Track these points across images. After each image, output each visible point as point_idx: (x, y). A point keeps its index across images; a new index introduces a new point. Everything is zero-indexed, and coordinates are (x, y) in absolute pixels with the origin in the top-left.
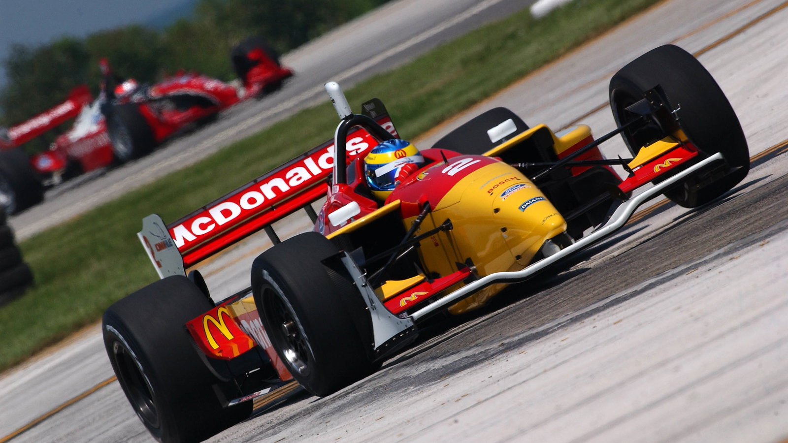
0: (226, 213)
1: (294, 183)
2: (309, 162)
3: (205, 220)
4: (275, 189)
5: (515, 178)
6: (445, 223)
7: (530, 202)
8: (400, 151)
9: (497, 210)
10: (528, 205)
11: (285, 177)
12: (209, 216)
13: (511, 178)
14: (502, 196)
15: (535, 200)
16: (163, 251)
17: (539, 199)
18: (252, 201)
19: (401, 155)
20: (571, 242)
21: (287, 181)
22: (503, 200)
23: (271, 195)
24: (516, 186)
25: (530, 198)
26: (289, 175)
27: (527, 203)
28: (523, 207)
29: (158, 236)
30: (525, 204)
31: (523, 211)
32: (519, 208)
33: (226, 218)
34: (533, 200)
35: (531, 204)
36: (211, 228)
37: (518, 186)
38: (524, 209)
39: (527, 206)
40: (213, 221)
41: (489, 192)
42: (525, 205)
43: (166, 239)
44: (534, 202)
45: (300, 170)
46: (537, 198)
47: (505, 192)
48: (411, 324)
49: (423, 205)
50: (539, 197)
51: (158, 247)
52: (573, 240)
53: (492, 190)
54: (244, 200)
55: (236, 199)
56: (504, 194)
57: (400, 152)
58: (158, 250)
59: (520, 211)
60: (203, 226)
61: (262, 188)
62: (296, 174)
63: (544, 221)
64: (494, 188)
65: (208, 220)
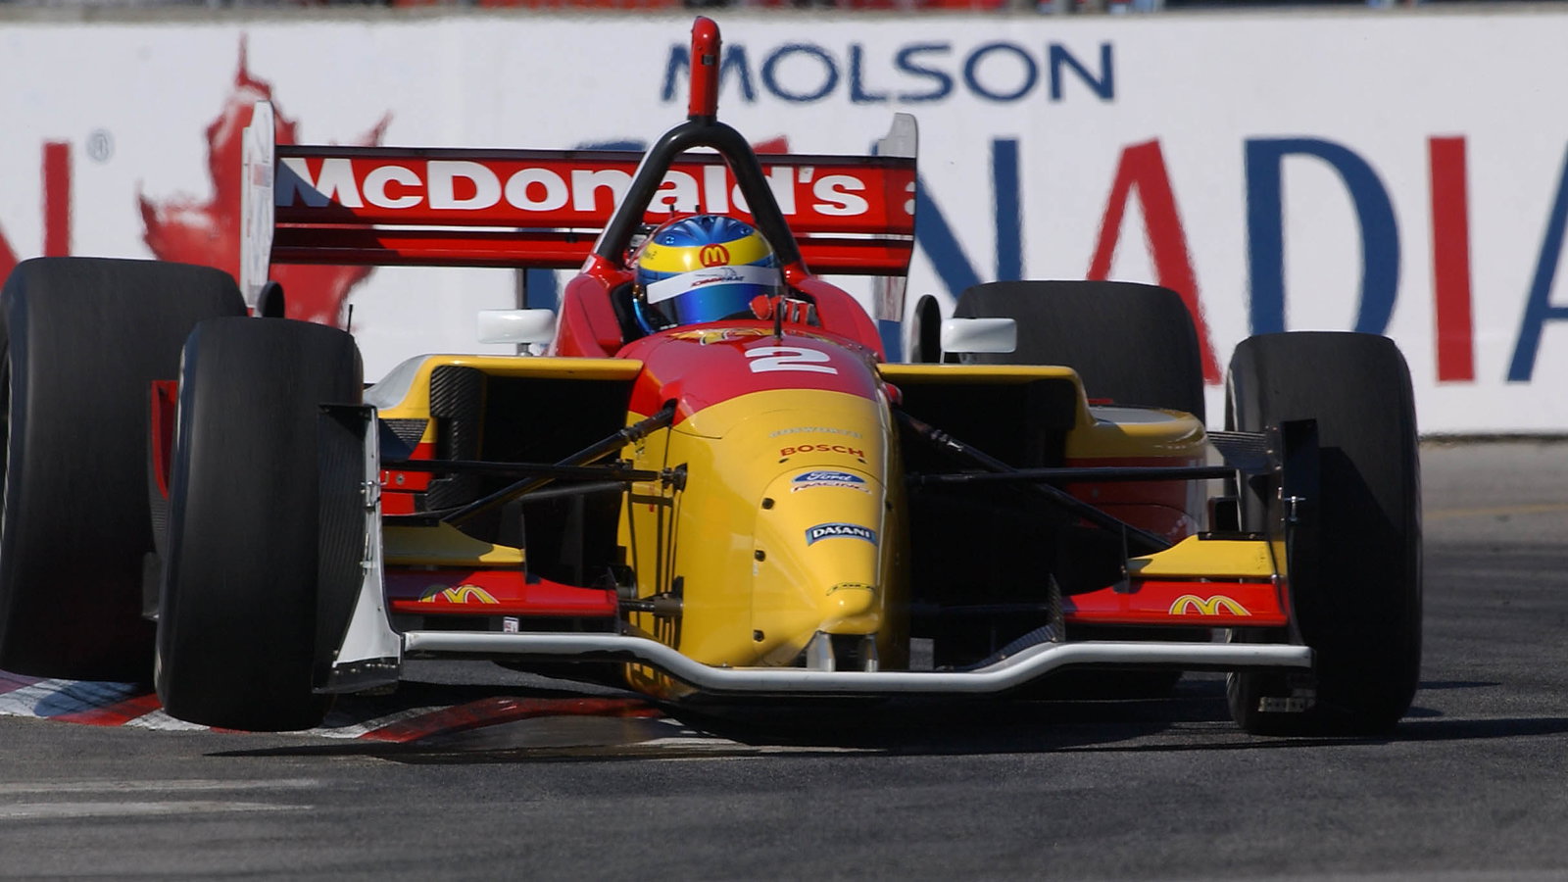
0: (463, 188)
4: (602, 194)
5: (861, 453)
6: (676, 469)
7: (838, 529)
8: (717, 248)
9: (768, 504)
10: (830, 534)
13: (850, 449)
14: (798, 480)
15: (853, 531)
17: (862, 533)
18: (536, 192)
19: (715, 260)
20: (867, 664)
22: (792, 490)
23: (585, 203)
24: (841, 475)
27: (830, 530)
28: (816, 533)
30: (825, 528)
31: (810, 544)
32: (807, 531)
33: (456, 199)
34: (847, 530)
35: (837, 534)
36: (408, 202)
37: (846, 475)
38: (814, 539)
39: (824, 535)
40: (422, 191)
41: (783, 452)
42: (823, 531)
44: (847, 533)
46: (860, 529)
47: (809, 475)
48: (398, 653)
49: (663, 403)
50: (865, 530)
53: (793, 450)
54: (519, 181)
56: (803, 478)
57: (714, 252)
59: (804, 539)
60: (393, 189)
61: (578, 175)
63: (835, 588)
64: (800, 449)
65: (415, 181)
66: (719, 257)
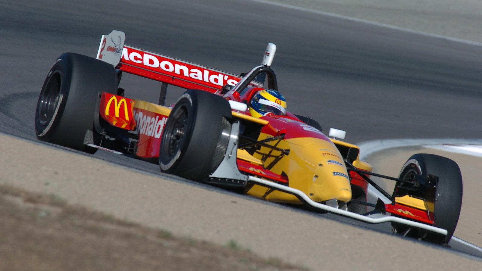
0: (151, 62)
1: (192, 75)
2: (206, 73)
3: (139, 56)
4: (181, 71)
5: (340, 158)
6: (286, 150)
7: (341, 174)
8: (279, 101)
9: (321, 165)
10: (339, 175)
11: (190, 70)
12: (143, 56)
13: (338, 157)
14: (328, 161)
15: (344, 175)
16: (111, 52)
17: (346, 176)
18: (167, 67)
19: (278, 103)
20: (346, 209)
21: (190, 72)
22: (327, 163)
23: (178, 72)
25: (342, 173)
26: (193, 70)
27: (339, 174)
28: (336, 174)
29: (115, 44)
32: (333, 173)
33: (149, 64)
34: (342, 175)
35: (340, 175)
36: (140, 62)
37: (339, 163)
38: (335, 175)
40: (142, 60)
41: (323, 154)
42: (337, 174)
43: (119, 48)
45: (199, 73)
48: (245, 180)
49: (281, 133)
51: (109, 48)
52: (347, 209)
53: (325, 154)
54: (164, 63)
55: (161, 60)
56: (330, 161)
58: (108, 50)
59: (332, 175)
60: (136, 58)
61: (176, 65)
62: (196, 73)
63: (342, 189)
64: (327, 154)
65: (141, 57)
66: (279, 103)
